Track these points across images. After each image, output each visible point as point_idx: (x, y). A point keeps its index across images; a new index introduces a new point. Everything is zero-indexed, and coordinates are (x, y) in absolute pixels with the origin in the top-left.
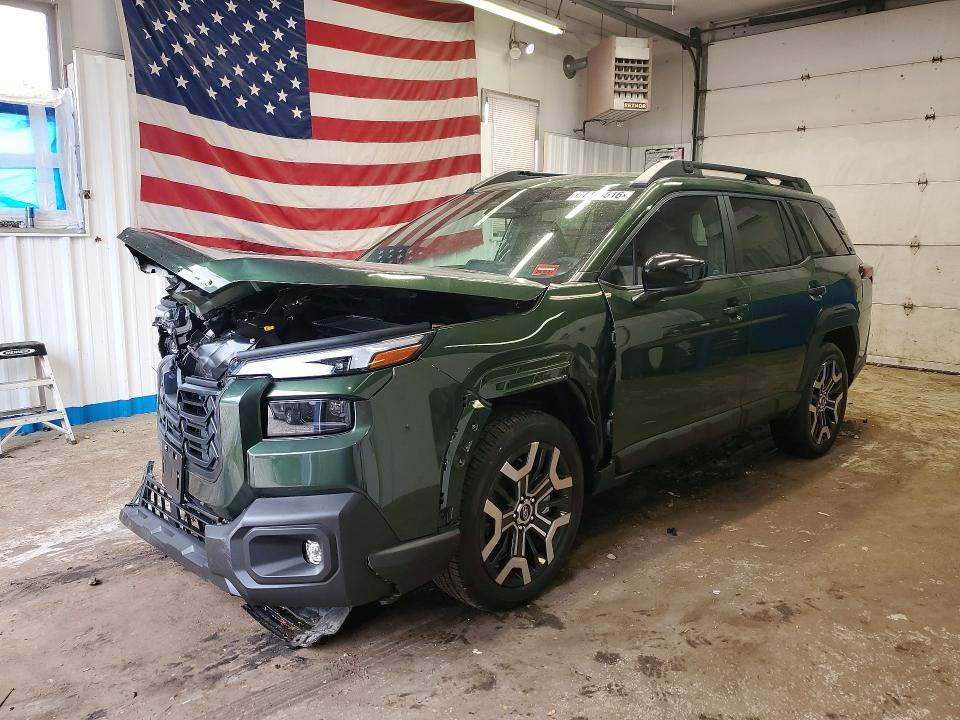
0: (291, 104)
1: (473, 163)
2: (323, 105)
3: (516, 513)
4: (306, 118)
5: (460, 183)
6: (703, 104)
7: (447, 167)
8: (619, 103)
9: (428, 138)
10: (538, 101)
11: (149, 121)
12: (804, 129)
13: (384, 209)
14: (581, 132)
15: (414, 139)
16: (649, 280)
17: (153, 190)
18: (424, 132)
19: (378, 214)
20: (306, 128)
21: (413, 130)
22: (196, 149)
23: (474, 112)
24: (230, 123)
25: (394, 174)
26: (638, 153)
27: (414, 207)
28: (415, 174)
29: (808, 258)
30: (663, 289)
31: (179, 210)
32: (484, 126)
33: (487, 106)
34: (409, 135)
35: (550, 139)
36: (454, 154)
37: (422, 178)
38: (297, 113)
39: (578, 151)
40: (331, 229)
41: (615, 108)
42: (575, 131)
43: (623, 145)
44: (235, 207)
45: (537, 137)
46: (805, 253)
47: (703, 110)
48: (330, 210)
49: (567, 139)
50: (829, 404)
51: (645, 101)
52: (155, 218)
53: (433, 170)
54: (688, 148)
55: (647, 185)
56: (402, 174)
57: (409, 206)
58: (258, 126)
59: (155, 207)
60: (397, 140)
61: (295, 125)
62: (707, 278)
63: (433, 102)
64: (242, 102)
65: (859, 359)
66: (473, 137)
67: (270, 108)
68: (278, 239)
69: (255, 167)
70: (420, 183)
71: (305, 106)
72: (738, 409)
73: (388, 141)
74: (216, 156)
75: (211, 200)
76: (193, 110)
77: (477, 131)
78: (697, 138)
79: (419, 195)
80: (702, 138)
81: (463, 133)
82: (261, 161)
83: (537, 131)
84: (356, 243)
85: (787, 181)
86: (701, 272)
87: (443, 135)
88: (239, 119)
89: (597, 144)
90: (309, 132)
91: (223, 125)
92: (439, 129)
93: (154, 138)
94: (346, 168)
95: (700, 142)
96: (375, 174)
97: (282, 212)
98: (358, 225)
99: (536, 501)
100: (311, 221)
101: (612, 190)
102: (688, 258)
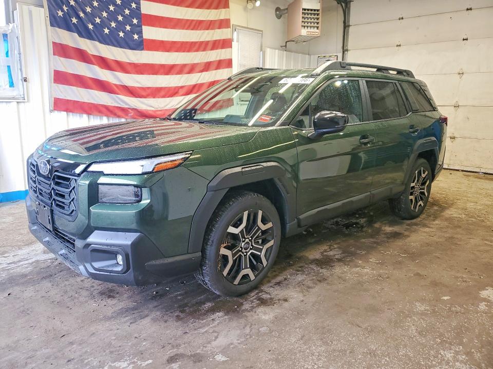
0: (132, 32)
1: (228, 63)
2: (150, 33)
3: (241, 247)
4: (140, 39)
5: (222, 74)
6: (348, 32)
7: (215, 65)
8: (304, 32)
9: (204, 50)
10: (262, 31)
11: (57, 41)
12: (400, 46)
13: (182, 87)
14: (284, 47)
15: (197, 50)
16: (317, 125)
17: (60, 78)
18: (203, 46)
19: (178, 90)
20: (141, 45)
21: (197, 46)
22: (82, 56)
23: (229, 37)
24: (101, 42)
25: (187, 69)
26: (314, 58)
27: (197, 86)
28: (198, 69)
29: (410, 113)
30: (324, 130)
31: (74, 88)
32: (234, 44)
33: (235, 33)
34: (195, 49)
35: (268, 51)
36: (218, 59)
37: (202, 71)
38: (136, 37)
39: (283, 57)
40: (154, 98)
41: (302, 35)
42: (281, 47)
43: (306, 54)
44: (103, 86)
45: (261, 50)
46: (408, 111)
47: (348, 35)
48: (153, 88)
49: (277, 51)
50: (421, 189)
51: (317, 31)
52: (61, 92)
53: (207, 67)
54: (340, 55)
55: (319, 75)
56: (192, 69)
57: (195, 86)
58: (115, 43)
59: (61, 87)
60: (189, 51)
61: (134, 43)
62: (348, 125)
63: (207, 32)
64: (106, 31)
65: (439, 166)
66: (228, 50)
67: (121, 34)
68: (127, 104)
69: (113, 65)
70: (200, 74)
71: (140, 33)
72: (369, 193)
73: (184, 52)
74: (93, 59)
75: (90, 82)
76: (81, 35)
77: (231, 47)
78: (344, 50)
79: (200, 79)
80: (347, 50)
81: (223, 47)
82: (117, 62)
83: (261, 47)
84: (167, 105)
85: (400, 72)
86: (345, 121)
87: (212, 49)
88: (105, 40)
89: (293, 53)
90: (142, 47)
91: (97, 43)
92: (210, 46)
93: (61, 50)
94: (163, 66)
95: (346, 52)
96: (178, 69)
97: (128, 89)
98: (167, 96)
99: (252, 239)
100: (144, 93)
101: (302, 77)
102: (339, 114)
